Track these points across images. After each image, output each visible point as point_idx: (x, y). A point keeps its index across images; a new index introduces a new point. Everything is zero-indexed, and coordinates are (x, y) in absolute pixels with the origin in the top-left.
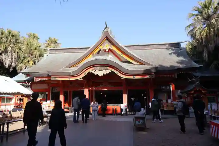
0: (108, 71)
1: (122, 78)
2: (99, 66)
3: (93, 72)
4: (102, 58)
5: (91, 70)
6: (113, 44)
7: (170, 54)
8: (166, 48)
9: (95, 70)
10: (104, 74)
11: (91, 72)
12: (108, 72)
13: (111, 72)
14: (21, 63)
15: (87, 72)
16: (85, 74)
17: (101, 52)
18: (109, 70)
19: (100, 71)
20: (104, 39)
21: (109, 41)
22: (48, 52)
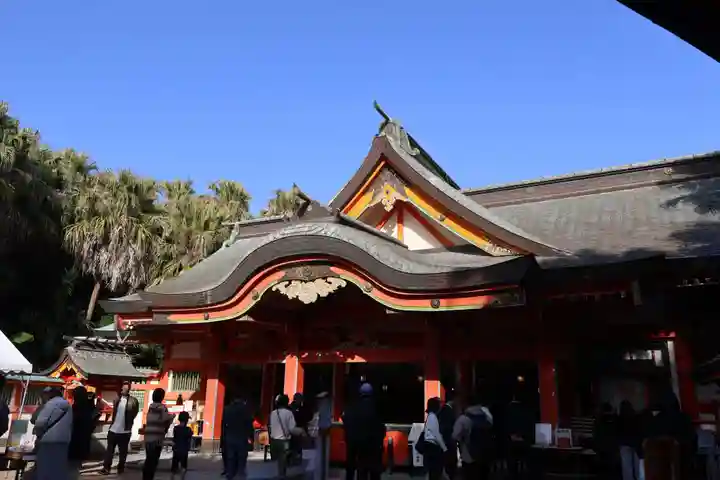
0: (336, 283)
1: (388, 312)
2: (302, 264)
3: (283, 291)
4: (306, 229)
5: (274, 282)
6: (409, 184)
7: (672, 203)
8: (659, 184)
9: (290, 283)
10: (319, 295)
11: (274, 289)
12: (332, 288)
13: (344, 284)
14: (158, 276)
15: (261, 290)
16: (255, 298)
17: (310, 208)
18: (340, 279)
19: (306, 282)
20: (376, 166)
21: (396, 172)
22: (235, 232)
